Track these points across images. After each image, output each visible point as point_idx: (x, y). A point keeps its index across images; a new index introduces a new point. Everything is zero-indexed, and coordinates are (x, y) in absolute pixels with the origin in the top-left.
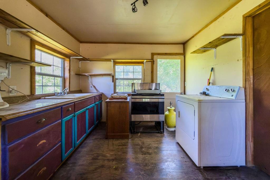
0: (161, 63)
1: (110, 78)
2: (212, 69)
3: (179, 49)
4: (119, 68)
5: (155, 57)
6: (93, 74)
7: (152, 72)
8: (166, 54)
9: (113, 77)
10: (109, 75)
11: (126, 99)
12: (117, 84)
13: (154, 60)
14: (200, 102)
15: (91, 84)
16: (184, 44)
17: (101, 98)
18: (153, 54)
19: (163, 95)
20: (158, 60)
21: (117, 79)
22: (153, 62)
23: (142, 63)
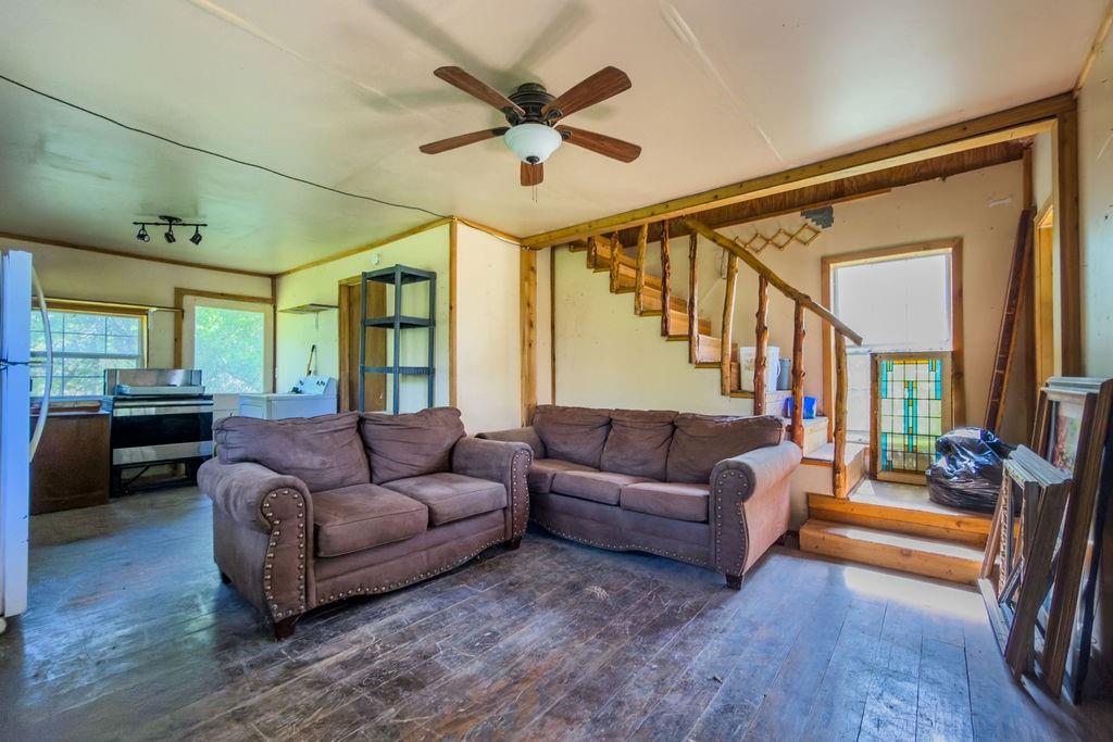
2: (314, 347)
3: (261, 288)
5: (187, 300)
8: (222, 294)
13: (185, 308)
14: (269, 400)
16: (274, 278)
18: (180, 293)
19: (210, 397)
20: (197, 308)
22: (179, 312)
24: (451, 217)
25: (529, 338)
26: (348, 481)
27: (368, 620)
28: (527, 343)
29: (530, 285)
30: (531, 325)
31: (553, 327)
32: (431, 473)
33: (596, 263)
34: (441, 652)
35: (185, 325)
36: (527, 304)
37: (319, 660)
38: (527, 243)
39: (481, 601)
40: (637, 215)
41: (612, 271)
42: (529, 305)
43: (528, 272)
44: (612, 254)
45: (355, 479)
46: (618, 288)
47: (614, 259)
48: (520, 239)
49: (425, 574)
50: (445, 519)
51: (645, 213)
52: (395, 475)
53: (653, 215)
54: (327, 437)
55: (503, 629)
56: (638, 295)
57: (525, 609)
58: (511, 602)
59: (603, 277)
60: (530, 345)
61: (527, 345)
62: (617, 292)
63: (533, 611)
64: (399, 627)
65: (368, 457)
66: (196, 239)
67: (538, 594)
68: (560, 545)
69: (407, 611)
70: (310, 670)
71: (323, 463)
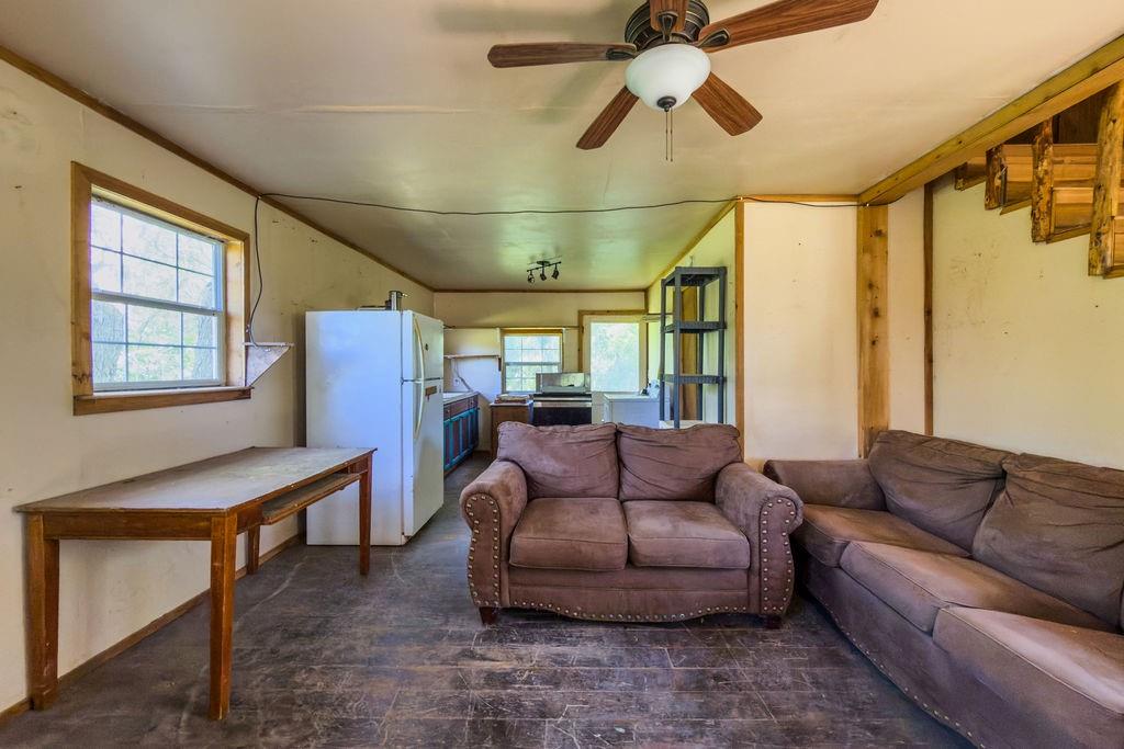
0: (599, 330)
1: (494, 364)
3: (635, 302)
4: (513, 341)
5: (586, 317)
6: (462, 355)
7: (580, 350)
8: (608, 312)
9: (500, 360)
10: (493, 357)
11: (524, 401)
12: (508, 374)
13: (584, 325)
15: (455, 375)
16: (646, 291)
17: (476, 403)
18: (581, 314)
19: (590, 396)
20: (593, 325)
21: (508, 364)
22: (581, 328)
23: (560, 331)
24: (735, 199)
25: (872, 334)
26: (592, 492)
27: (549, 640)
28: (867, 343)
29: (874, 258)
30: (876, 314)
31: (928, 312)
32: (676, 500)
33: (1003, 198)
34: (561, 719)
35: (585, 337)
36: (870, 288)
37: (483, 658)
38: (865, 199)
39: (660, 680)
40: (1053, 89)
41: (1035, 205)
42: (871, 286)
43: (872, 238)
44: (1035, 174)
45: (599, 491)
46: (1049, 231)
47: (1041, 182)
48: (856, 197)
49: (625, 616)
50: (648, 562)
51: (1079, 74)
52: (639, 494)
53: (1096, 71)
54: (575, 447)
55: (642, 736)
56: (1097, 238)
57: (693, 725)
58: (691, 702)
59: (1019, 219)
60: (874, 343)
61: (871, 343)
62: (1049, 239)
63: (702, 734)
64: (562, 663)
65: (620, 472)
66: (556, 274)
67: (734, 712)
68: (845, 652)
69: (585, 649)
70: (469, 665)
71: (565, 471)
